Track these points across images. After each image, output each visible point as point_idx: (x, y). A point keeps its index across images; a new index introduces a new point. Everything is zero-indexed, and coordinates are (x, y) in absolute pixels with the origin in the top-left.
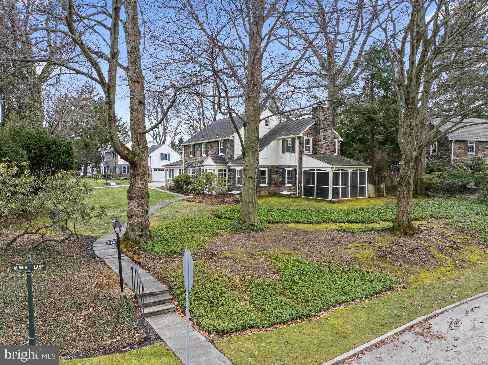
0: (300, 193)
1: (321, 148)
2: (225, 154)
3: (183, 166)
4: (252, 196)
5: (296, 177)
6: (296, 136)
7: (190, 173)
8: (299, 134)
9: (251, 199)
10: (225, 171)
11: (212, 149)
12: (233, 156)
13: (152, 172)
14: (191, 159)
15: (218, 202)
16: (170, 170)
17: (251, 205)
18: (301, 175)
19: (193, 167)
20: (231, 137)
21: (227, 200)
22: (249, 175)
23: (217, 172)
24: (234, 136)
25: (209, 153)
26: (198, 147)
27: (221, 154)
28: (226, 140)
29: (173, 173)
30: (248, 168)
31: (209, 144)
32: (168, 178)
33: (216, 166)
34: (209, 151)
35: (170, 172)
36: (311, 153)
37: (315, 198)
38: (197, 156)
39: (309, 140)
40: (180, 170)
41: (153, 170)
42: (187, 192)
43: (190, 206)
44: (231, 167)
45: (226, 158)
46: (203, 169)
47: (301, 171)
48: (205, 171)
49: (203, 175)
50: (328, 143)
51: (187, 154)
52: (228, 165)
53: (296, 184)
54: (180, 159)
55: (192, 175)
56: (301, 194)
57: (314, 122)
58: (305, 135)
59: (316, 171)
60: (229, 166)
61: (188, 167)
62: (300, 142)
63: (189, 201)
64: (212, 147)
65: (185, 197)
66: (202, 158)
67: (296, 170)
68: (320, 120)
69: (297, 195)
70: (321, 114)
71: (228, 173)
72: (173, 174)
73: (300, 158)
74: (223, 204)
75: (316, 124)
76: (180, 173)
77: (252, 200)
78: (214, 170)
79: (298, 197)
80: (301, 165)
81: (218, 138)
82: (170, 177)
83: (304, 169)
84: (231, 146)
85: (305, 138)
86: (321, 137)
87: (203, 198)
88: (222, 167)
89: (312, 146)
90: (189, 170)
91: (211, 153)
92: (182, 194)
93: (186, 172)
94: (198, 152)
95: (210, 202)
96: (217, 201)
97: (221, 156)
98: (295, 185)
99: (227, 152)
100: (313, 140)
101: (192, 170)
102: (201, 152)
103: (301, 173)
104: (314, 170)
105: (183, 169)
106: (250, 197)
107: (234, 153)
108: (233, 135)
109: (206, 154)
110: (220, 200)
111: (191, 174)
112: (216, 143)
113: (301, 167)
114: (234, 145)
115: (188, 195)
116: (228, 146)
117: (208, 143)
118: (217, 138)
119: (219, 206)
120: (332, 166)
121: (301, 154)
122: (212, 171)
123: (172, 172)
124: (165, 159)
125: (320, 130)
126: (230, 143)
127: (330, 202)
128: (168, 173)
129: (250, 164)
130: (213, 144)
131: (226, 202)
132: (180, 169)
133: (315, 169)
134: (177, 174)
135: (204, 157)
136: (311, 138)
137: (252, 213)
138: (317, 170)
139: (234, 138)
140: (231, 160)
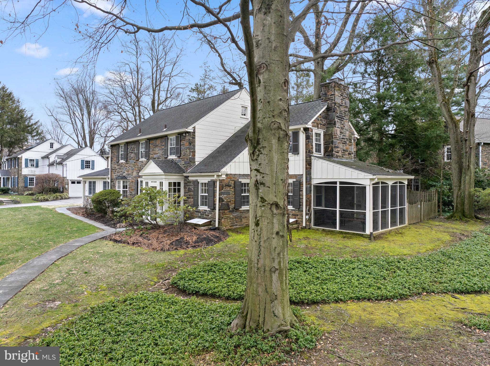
0: (309, 220)
1: (338, 147)
2: (179, 157)
3: (109, 176)
4: (279, 254)
5: (300, 195)
6: (301, 127)
7: (119, 187)
8: (306, 123)
9: (276, 261)
10: (179, 184)
11: (157, 149)
12: (192, 160)
13: (68, 184)
14: (121, 166)
15: (171, 244)
16: (90, 183)
17: (275, 276)
18: (311, 191)
19: (124, 178)
20: (190, 129)
21: (187, 238)
22: (271, 198)
23: (166, 188)
24: (194, 128)
25: (151, 156)
26: (133, 146)
27: (171, 157)
28: (180, 134)
29: (94, 186)
30: (267, 180)
31: (152, 142)
32: (87, 194)
33: (164, 177)
34: (151, 152)
35: (90, 186)
36: (322, 155)
37: (338, 229)
38: (132, 161)
39: (320, 134)
40: (105, 183)
41: (70, 182)
42: (113, 220)
43: (116, 254)
44: (190, 178)
45: (182, 164)
46: (141, 182)
47: (310, 184)
48: (144, 186)
49: (141, 191)
50: (345, 140)
51: (115, 159)
52: (185, 174)
53: (300, 205)
54: (106, 167)
55: (124, 192)
56: (310, 222)
57: (326, 107)
58: (315, 127)
59: (338, 185)
60: (187, 177)
61: (117, 179)
62: (308, 138)
63: (116, 241)
64: (156, 146)
65: (109, 230)
66: (139, 164)
67: (301, 184)
68: (335, 104)
69: (304, 225)
70: (336, 93)
71: (185, 188)
72: (94, 189)
73: (309, 164)
74: (181, 247)
75: (328, 109)
76: (105, 187)
77: (280, 262)
78: (161, 184)
79: (305, 227)
80: (310, 174)
81: (166, 131)
82: (90, 193)
83: (314, 182)
84: (190, 144)
85: (315, 130)
86: (337, 130)
87: (141, 235)
88: (175, 178)
89: (324, 144)
90: (119, 183)
91: (155, 156)
92: (106, 223)
93: (113, 186)
94: (132, 155)
95: (155, 244)
96: (169, 242)
97: (172, 161)
98: (299, 207)
99: (182, 153)
100: (325, 135)
101: (124, 182)
102: (137, 155)
103: (310, 187)
104: (335, 183)
105: (109, 181)
106: (275, 255)
107: (195, 155)
108: (193, 126)
109: (146, 157)
110: (175, 239)
111: (121, 189)
112: (163, 140)
113: (310, 178)
114: (194, 142)
115: (114, 226)
116: (185, 143)
117: (149, 139)
118: (164, 131)
119: (173, 252)
120: (371, 177)
121: (310, 157)
122: (157, 185)
123: (92, 186)
124: (88, 167)
125: (336, 120)
126: (187, 138)
127: (370, 237)
128: (87, 185)
129: (272, 170)
130: (158, 142)
131: (187, 243)
132: (105, 180)
133: (338, 181)
134: (99, 188)
135: (142, 162)
136: (321, 132)
137: (279, 298)
138: (341, 183)
139: (194, 130)
140: (190, 166)
